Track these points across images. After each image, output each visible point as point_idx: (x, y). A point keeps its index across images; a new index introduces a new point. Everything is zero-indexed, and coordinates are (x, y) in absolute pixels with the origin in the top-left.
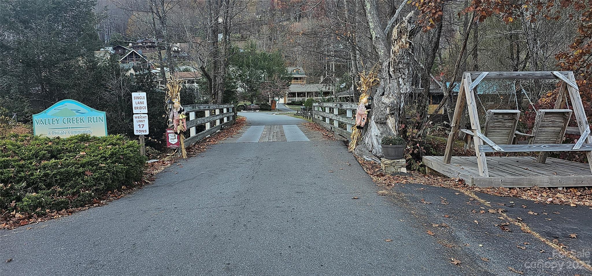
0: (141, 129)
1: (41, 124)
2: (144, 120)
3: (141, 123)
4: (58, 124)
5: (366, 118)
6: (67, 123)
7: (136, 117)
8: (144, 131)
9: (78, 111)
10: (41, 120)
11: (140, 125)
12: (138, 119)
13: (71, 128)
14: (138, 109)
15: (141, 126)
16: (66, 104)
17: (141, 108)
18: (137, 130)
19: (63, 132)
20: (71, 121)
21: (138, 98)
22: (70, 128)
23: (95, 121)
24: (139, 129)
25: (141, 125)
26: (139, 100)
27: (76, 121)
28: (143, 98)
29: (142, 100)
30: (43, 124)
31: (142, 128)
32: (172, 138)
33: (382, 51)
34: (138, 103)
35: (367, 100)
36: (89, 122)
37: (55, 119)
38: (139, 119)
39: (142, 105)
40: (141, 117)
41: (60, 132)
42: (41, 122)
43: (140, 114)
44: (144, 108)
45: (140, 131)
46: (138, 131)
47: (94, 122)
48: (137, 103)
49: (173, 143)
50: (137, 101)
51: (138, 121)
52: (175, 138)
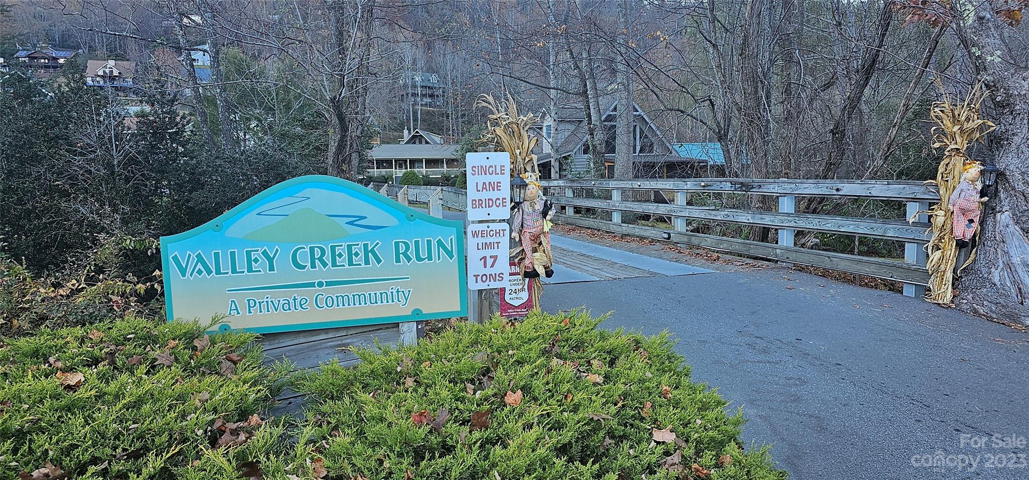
0: (488, 271)
1: (200, 272)
2: (498, 243)
3: (488, 253)
4: (272, 268)
5: (977, 220)
6: (309, 264)
7: (475, 234)
8: (497, 278)
9: (355, 220)
10: (200, 259)
11: (485, 258)
12: (480, 240)
13: (328, 284)
14: (484, 205)
15: (490, 261)
16: (307, 192)
17: (490, 203)
18: (476, 276)
19: (291, 301)
20: (327, 258)
21: (484, 170)
22: (320, 284)
23: (424, 254)
24: (482, 271)
25: (488, 258)
26: (488, 179)
27: (345, 255)
28: (498, 171)
29: (494, 179)
30: (209, 272)
31: (492, 266)
32: (513, 288)
33: (999, 53)
34: (483, 188)
35: (979, 174)
36: (398, 261)
37: (260, 252)
38: (484, 240)
39: (494, 195)
40: (489, 234)
41: (282, 302)
42: (200, 266)
43: (487, 221)
44: (501, 202)
45: (484, 278)
46: (479, 278)
47: (419, 259)
48: (480, 188)
49: (516, 303)
50: (482, 179)
51: (480, 247)
52: (523, 289)
